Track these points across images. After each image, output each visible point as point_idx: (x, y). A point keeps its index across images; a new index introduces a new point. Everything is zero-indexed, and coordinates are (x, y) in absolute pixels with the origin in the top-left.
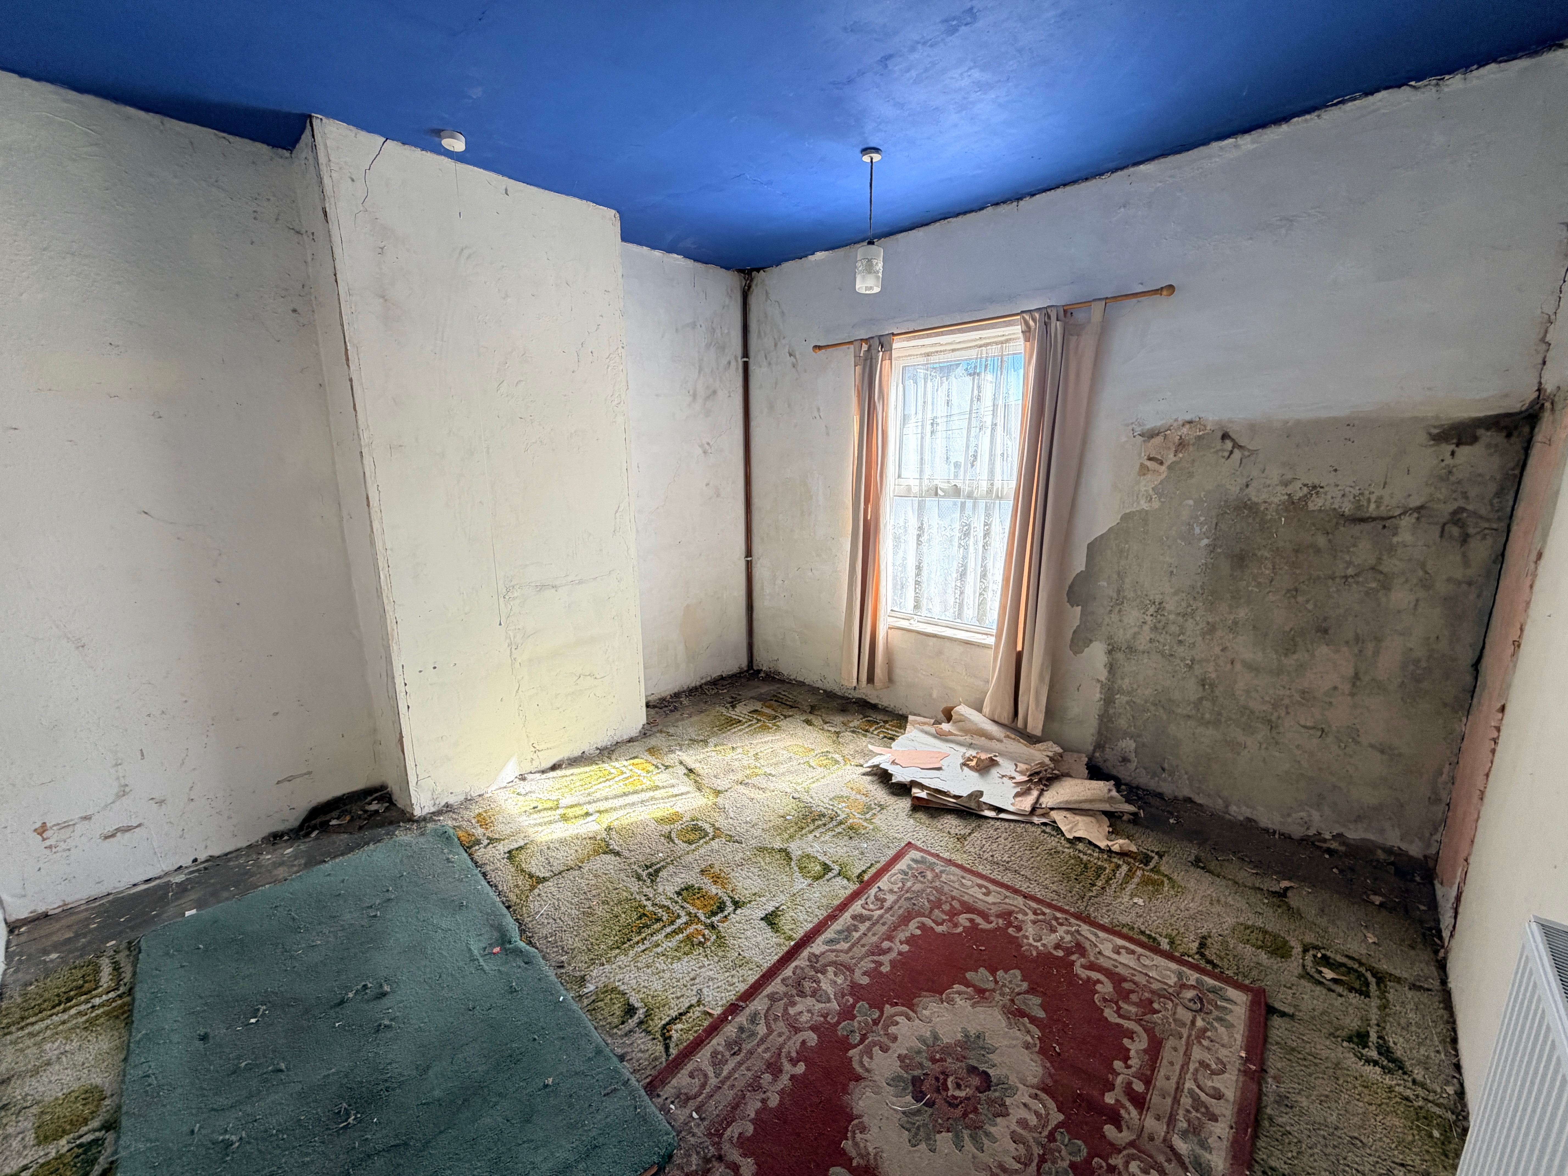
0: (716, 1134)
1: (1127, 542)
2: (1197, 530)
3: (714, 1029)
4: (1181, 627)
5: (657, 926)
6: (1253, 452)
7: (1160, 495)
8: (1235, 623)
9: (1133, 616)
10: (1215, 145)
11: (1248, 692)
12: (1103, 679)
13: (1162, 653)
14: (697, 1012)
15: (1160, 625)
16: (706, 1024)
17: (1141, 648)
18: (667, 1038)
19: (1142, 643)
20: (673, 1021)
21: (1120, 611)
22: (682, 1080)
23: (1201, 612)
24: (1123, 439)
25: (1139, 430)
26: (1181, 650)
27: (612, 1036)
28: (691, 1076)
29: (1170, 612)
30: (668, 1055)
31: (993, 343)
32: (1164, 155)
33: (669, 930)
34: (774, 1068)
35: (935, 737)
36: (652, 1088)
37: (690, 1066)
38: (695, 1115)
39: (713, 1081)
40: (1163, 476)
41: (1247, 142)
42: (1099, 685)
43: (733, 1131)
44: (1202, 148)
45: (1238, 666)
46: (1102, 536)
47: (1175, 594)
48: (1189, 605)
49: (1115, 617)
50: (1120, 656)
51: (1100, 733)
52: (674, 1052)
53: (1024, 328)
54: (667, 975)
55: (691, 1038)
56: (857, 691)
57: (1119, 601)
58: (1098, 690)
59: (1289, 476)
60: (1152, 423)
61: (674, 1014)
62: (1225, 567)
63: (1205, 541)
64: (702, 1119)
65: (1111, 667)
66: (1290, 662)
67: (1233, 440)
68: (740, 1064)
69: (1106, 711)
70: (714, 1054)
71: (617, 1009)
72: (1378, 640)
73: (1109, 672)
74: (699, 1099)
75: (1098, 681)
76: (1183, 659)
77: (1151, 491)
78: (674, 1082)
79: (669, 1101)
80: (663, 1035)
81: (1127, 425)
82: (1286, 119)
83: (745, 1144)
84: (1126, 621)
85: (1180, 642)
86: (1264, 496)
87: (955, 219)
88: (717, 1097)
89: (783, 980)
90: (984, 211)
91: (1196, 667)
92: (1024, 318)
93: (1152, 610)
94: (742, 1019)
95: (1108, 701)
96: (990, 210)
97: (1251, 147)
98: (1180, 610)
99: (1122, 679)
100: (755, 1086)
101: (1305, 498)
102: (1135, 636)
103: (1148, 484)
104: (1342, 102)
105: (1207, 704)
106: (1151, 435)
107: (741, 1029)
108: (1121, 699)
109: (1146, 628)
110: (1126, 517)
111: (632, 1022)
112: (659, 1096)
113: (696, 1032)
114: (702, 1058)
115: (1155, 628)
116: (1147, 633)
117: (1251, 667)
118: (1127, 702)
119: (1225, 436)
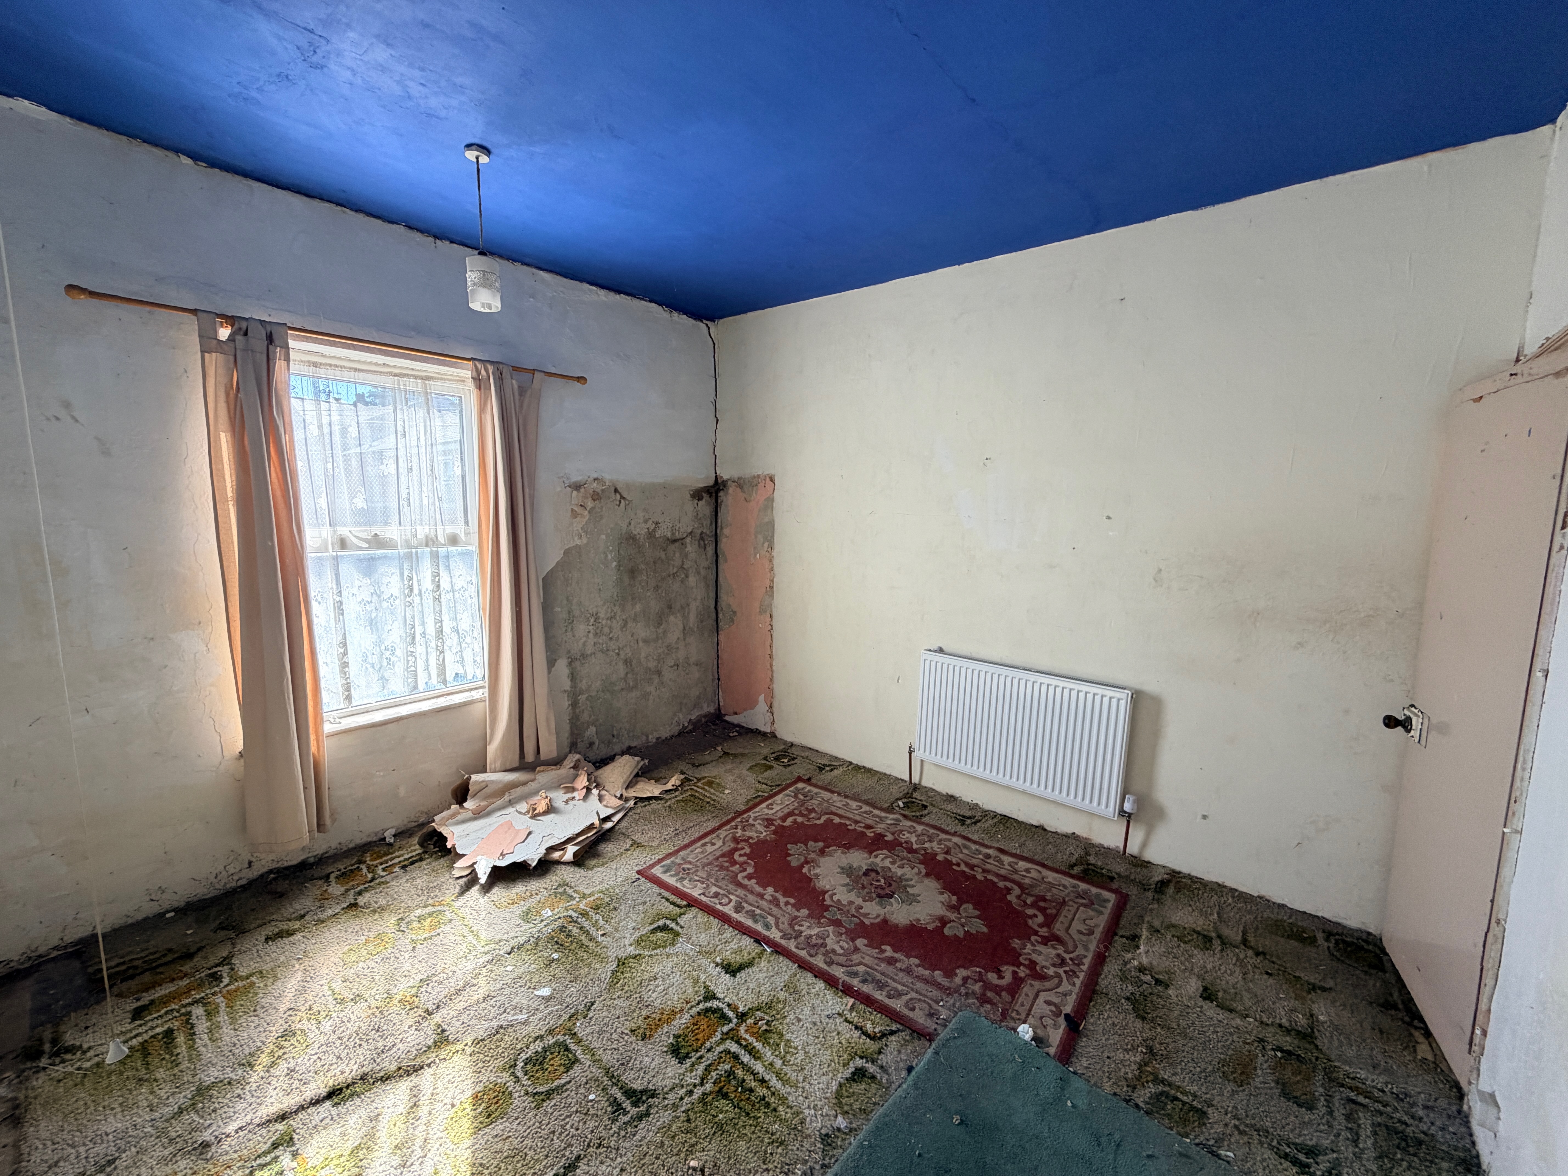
0: (949, 992)
1: (570, 572)
2: (610, 557)
3: (867, 1000)
4: (610, 627)
5: (740, 1073)
6: (630, 502)
7: (586, 533)
8: (636, 615)
9: (581, 628)
10: (586, 286)
11: (646, 657)
12: (568, 688)
13: (602, 651)
14: (853, 1016)
15: (598, 631)
16: (862, 1006)
17: (589, 652)
18: (884, 1035)
19: (589, 650)
20: (865, 1033)
21: (572, 629)
22: (919, 1017)
23: (619, 613)
24: (559, 489)
25: (567, 483)
26: (613, 645)
27: (891, 1083)
28: (913, 1009)
29: (603, 619)
30: (898, 1030)
31: (412, 375)
32: (557, 273)
33: (746, 1058)
34: (891, 961)
35: (475, 819)
36: (930, 1037)
37: (906, 1012)
38: (941, 1004)
39: (913, 995)
40: (587, 518)
41: (603, 295)
42: (566, 695)
43: (945, 982)
44: (577, 282)
45: (641, 644)
46: (552, 570)
47: (604, 604)
48: (612, 611)
49: (569, 634)
50: (577, 664)
51: (572, 734)
52: (894, 1027)
53: (475, 374)
54: (811, 1050)
55: (879, 1015)
56: (256, 866)
57: (571, 621)
58: (566, 698)
59: (647, 517)
60: (576, 478)
61: (857, 1033)
62: (626, 580)
63: (615, 564)
64: (942, 1000)
65: (573, 677)
66: (660, 631)
67: (620, 494)
68: (894, 980)
69: (574, 713)
70: (889, 997)
71: (859, 1088)
72: (688, 605)
73: (571, 680)
74: (930, 1002)
75: (565, 691)
76: (613, 650)
77: (580, 531)
78: (921, 1021)
79: (938, 1022)
80: (880, 1038)
81: (559, 478)
82: (618, 292)
83: (949, 974)
84: (577, 635)
85: (611, 638)
86: (638, 530)
87: (353, 213)
88: (924, 992)
89: (811, 956)
90: (395, 226)
91: (621, 653)
92: (476, 366)
93: (592, 620)
94: (855, 982)
95: (574, 704)
96: (400, 229)
97: (604, 298)
98: (609, 615)
99: (581, 681)
100: (908, 971)
101: (654, 530)
102: (584, 644)
103: (578, 524)
104: (642, 299)
105: (629, 676)
106: (577, 487)
107: (864, 981)
108: (582, 698)
109: (591, 635)
110: (567, 552)
111: (871, 1068)
112: (935, 1030)
113: (871, 1013)
114: (897, 1005)
115: (596, 634)
116: (592, 640)
117: (645, 641)
118: (587, 699)
119: (616, 491)
